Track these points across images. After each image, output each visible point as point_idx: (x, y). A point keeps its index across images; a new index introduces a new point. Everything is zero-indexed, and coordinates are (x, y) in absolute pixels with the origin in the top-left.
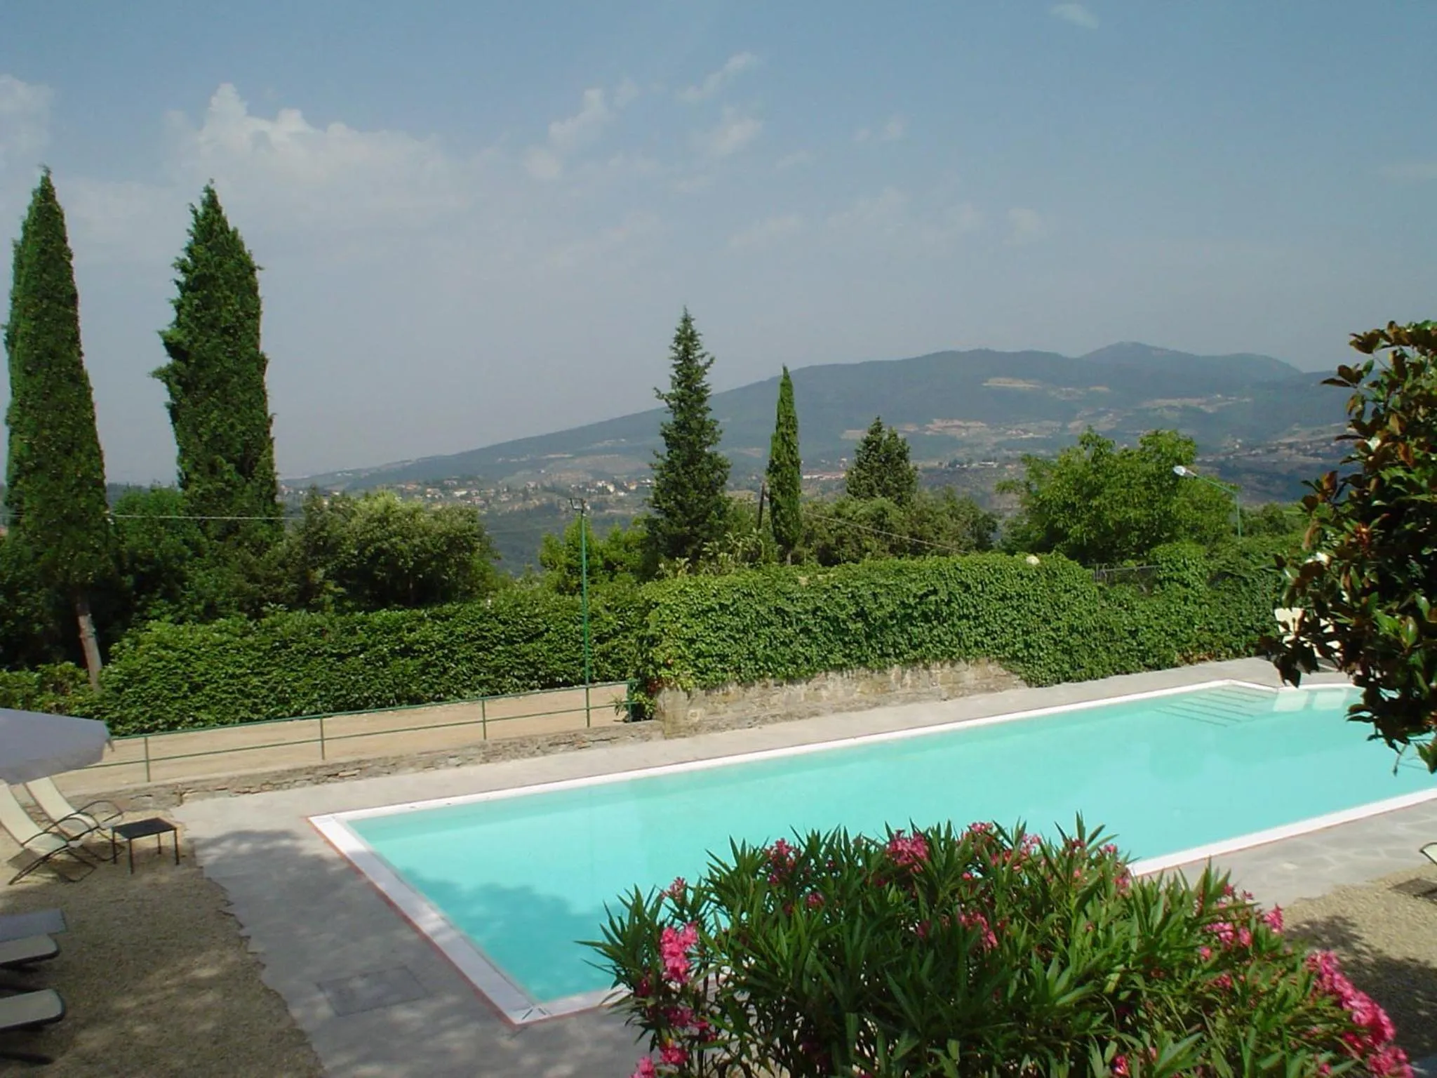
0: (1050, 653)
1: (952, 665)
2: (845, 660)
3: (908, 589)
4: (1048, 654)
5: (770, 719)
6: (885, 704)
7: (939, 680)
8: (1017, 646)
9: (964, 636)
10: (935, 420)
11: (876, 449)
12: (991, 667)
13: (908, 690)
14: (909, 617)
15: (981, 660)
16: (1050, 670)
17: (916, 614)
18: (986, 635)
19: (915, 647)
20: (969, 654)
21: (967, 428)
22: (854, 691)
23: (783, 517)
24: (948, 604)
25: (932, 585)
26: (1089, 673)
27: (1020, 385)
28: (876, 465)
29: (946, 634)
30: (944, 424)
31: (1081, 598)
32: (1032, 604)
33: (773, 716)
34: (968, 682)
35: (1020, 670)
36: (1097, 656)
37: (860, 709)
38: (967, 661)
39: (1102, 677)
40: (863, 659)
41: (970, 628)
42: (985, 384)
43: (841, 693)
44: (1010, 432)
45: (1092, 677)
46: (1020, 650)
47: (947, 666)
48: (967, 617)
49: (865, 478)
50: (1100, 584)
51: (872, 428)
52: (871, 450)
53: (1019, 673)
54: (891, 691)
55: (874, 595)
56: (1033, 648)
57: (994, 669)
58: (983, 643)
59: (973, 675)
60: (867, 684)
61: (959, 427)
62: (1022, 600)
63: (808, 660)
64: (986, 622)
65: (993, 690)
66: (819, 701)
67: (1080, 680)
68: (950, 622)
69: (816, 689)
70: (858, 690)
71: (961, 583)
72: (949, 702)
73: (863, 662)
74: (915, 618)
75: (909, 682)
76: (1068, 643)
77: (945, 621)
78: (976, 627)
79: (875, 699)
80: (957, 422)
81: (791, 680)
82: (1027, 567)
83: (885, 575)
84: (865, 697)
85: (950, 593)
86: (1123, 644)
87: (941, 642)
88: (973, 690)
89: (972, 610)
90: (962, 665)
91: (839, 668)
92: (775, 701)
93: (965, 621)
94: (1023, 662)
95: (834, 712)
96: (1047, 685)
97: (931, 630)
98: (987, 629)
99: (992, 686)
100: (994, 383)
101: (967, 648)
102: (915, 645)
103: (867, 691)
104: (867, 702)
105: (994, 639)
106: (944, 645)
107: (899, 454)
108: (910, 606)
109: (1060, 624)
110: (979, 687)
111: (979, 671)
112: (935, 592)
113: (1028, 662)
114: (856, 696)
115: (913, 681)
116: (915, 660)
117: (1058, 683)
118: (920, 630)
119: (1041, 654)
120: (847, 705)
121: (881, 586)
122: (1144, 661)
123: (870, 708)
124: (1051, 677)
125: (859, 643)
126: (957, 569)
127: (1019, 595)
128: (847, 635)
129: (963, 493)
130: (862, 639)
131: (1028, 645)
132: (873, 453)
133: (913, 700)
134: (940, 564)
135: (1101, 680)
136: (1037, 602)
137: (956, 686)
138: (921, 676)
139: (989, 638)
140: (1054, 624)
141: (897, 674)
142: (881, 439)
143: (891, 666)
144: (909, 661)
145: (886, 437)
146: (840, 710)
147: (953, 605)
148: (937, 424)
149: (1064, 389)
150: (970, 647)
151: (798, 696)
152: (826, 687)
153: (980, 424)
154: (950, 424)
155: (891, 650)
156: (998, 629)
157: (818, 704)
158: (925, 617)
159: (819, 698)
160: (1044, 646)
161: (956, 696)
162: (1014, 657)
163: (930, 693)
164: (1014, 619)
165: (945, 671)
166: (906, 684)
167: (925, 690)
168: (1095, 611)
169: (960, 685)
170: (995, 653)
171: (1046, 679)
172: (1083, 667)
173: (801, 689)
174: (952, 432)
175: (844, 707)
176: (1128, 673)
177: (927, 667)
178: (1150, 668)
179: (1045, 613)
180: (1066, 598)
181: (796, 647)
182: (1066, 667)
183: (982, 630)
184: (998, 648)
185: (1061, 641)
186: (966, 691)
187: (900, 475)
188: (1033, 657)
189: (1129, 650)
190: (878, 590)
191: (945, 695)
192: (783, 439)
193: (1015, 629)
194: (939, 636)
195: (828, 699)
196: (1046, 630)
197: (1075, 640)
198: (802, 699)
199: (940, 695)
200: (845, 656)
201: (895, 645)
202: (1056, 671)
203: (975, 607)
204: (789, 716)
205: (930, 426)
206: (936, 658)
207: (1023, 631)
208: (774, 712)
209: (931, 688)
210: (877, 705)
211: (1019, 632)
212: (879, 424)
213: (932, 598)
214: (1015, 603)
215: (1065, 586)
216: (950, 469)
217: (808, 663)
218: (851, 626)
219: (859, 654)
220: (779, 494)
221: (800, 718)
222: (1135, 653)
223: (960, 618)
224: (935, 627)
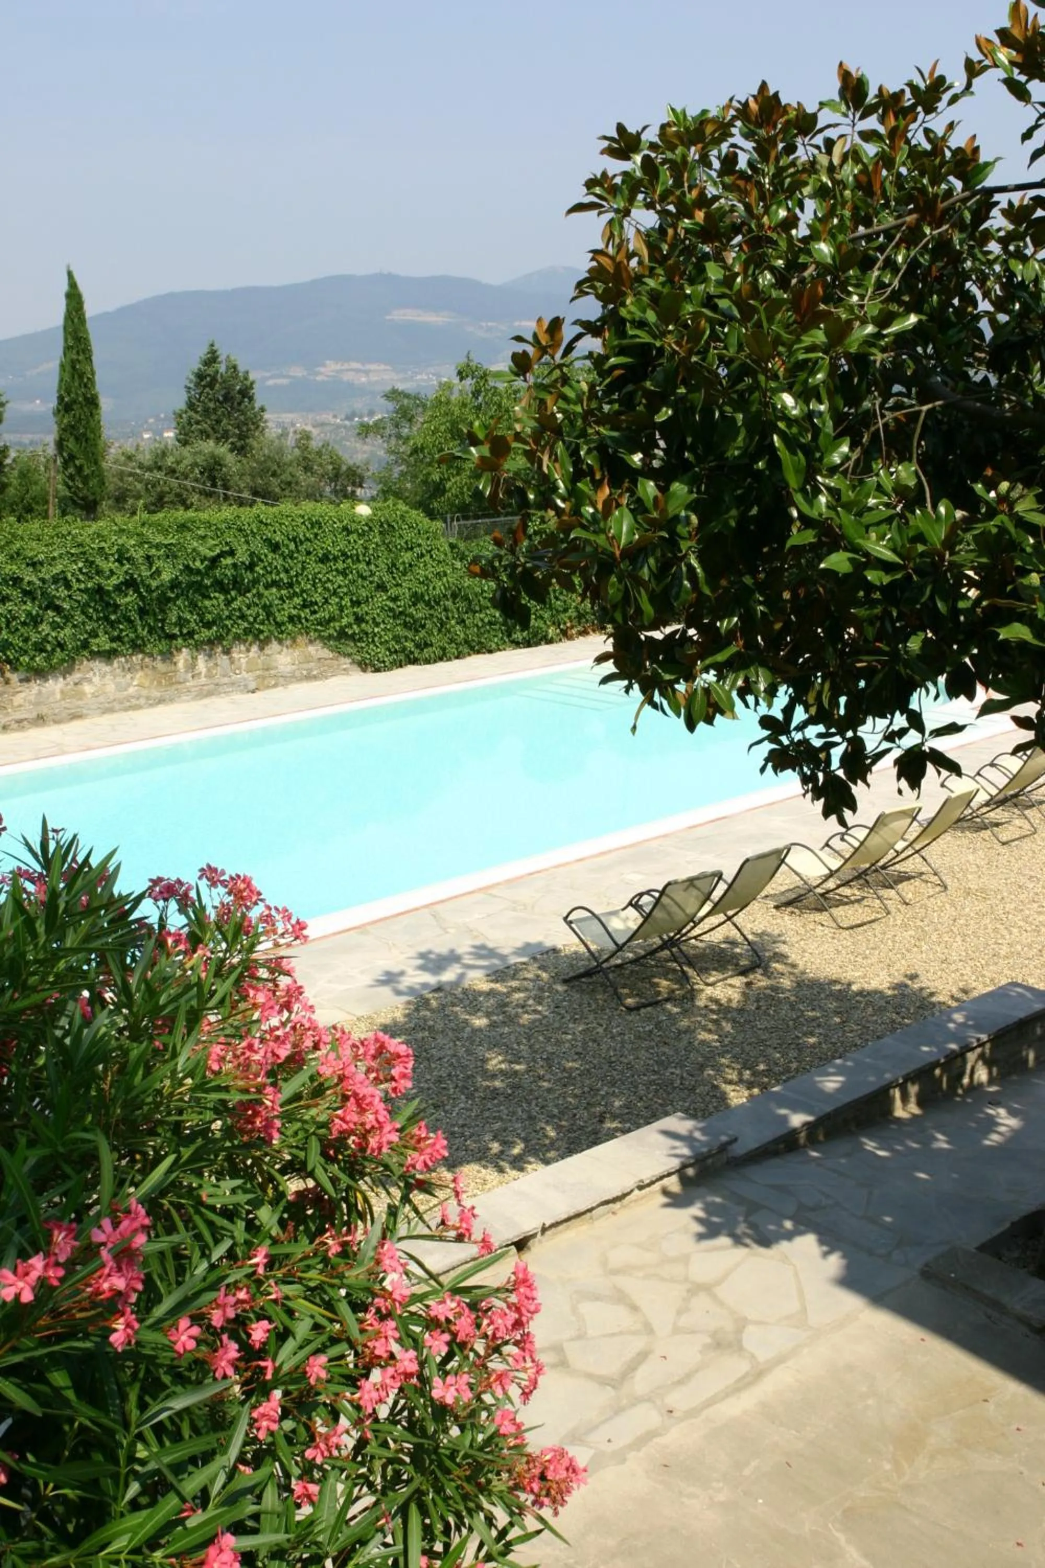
0: (386, 630)
1: (262, 649)
2: (114, 645)
3: (194, 550)
4: (384, 630)
5: (15, 726)
6: (172, 700)
7: (244, 666)
8: (344, 621)
9: (274, 609)
10: (328, 362)
11: (211, 385)
12: (311, 649)
13: (203, 680)
14: (200, 588)
15: (299, 639)
16: (389, 649)
17: (207, 582)
18: (304, 606)
19: (208, 625)
20: (282, 632)
21: (367, 372)
22: (129, 685)
23: (80, 469)
24: (251, 567)
25: (227, 544)
26: (439, 652)
27: (431, 318)
28: (212, 405)
29: (249, 607)
30: (338, 367)
31: (427, 558)
32: (362, 566)
33: (19, 722)
34: (281, 668)
35: (350, 650)
36: (449, 632)
37: (138, 707)
38: (280, 641)
39: (457, 658)
40: (139, 642)
41: (281, 598)
42: (388, 317)
43: (111, 687)
44: (419, 377)
45: (443, 657)
46: (349, 625)
47: (255, 648)
48: (274, 584)
49: (198, 423)
50: (452, 540)
51: (204, 357)
52: (204, 387)
53: (349, 655)
54: (180, 683)
55: (148, 558)
56: (367, 622)
57: (317, 650)
58: (299, 617)
59: (289, 659)
60: (147, 675)
61: (357, 371)
62: (349, 561)
63: (61, 646)
64: (303, 591)
65: (315, 678)
66: (81, 699)
67: (427, 662)
68: (254, 591)
69: (76, 684)
70: (135, 683)
71: (268, 541)
72: (258, 694)
73: (137, 646)
74: (207, 587)
75: (204, 670)
76: (411, 616)
77: (249, 591)
78: (290, 598)
79: (156, 694)
80: (355, 365)
81: (40, 673)
82: (354, 519)
83: (165, 532)
84: (145, 692)
85: (252, 554)
86: (482, 616)
87: (243, 617)
88: (293, 678)
89: (282, 575)
90: (274, 646)
91: (108, 656)
92: (22, 701)
93: (274, 590)
94: (354, 640)
95: (104, 713)
96: (387, 668)
97: (228, 603)
98: (304, 600)
99: (315, 673)
100: (400, 315)
101: (279, 625)
102: (208, 622)
103: (147, 684)
104: (148, 698)
105: (315, 612)
106: (248, 621)
107: (240, 392)
108: (198, 572)
109: (400, 591)
110: (297, 674)
111: (297, 653)
112: (232, 553)
113: (360, 640)
114: (131, 690)
115: (209, 670)
116: (210, 642)
117: (401, 666)
118: (215, 602)
119: (376, 630)
120: (121, 703)
121: (158, 546)
122: (509, 636)
123: (151, 705)
124: (391, 659)
125: (130, 621)
126: (261, 522)
127: (344, 554)
128: (115, 612)
129: (365, 452)
130: (134, 616)
131: (359, 620)
132: (207, 390)
133: (210, 694)
134: (239, 517)
135: (456, 662)
136: (368, 563)
137: (267, 673)
138: (219, 662)
139: (307, 611)
140: (393, 592)
141: (186, 660)
142: (217, 372)
143: (179, 650)
144: (203, 642)
145: (222, 369)
146: (111, 710)
147: (257, 569)
148: (331, 367)
149: (484, 324)
150: (283, 624)
151: (53, 693)
152: (90, 681)
153: (382, 367)
154: (346, 366)
155: (176, 631)
156: (319, 599)
157: (80, 703)
158: (220, 586)
159: (81, 695)
160: (379, 620)
161: (268, 687)
162: (342, 634)
163: (233, 684)
164: (340, 587)
165: (251, 654)
166: (200, 673)
167: (226, 680)
168: (445, 575)
169: (272, 672)
170: (316, 630)
171: (384, 662)
172: (431, 645)
173: (55, 686)
174: (348, 377)
175: (117, 706)
176: (490, 652)
177: (227, 652)
178: (517, 644)
179: (381, 578)
180: (407, 557)
181: (45, 628)
182: (409, 645)
183: (298, 601)
184: (320, 624)
185: (401, 613)
186: (281, 680)
187: (242, 418)
188: (366, 634)
189: (490, 623)
190: (153, 552)
191: (252, 686)
192: (74, 367)
193: (341, 598)
194: (240, 609)
195: (95, 696)
196: (381, 598)
197: (420, 612)
198: (58, 696)
199: (246, 686)
200: (112, 640)
201: (181, 622)
202: (396, 652)
203: (287, 571)
204: (40, 720)
205: (322, 369)
206: (237, 638)
207: (351, 600)
208: (18, 716)
209: (234, 677)
210: (161, 701)
211: (346, 601)
212: (213, 352)
213: (229, 561)
214: (340, 565)
215: (406, 543)
216: (347, 423)
217: (62, 650)
218: (122, 601)
219: (132, 635)
220: (72, 439)
221: (56, 722)
222: (497, 627)
223: (267, 587)
224: (234, 599)
